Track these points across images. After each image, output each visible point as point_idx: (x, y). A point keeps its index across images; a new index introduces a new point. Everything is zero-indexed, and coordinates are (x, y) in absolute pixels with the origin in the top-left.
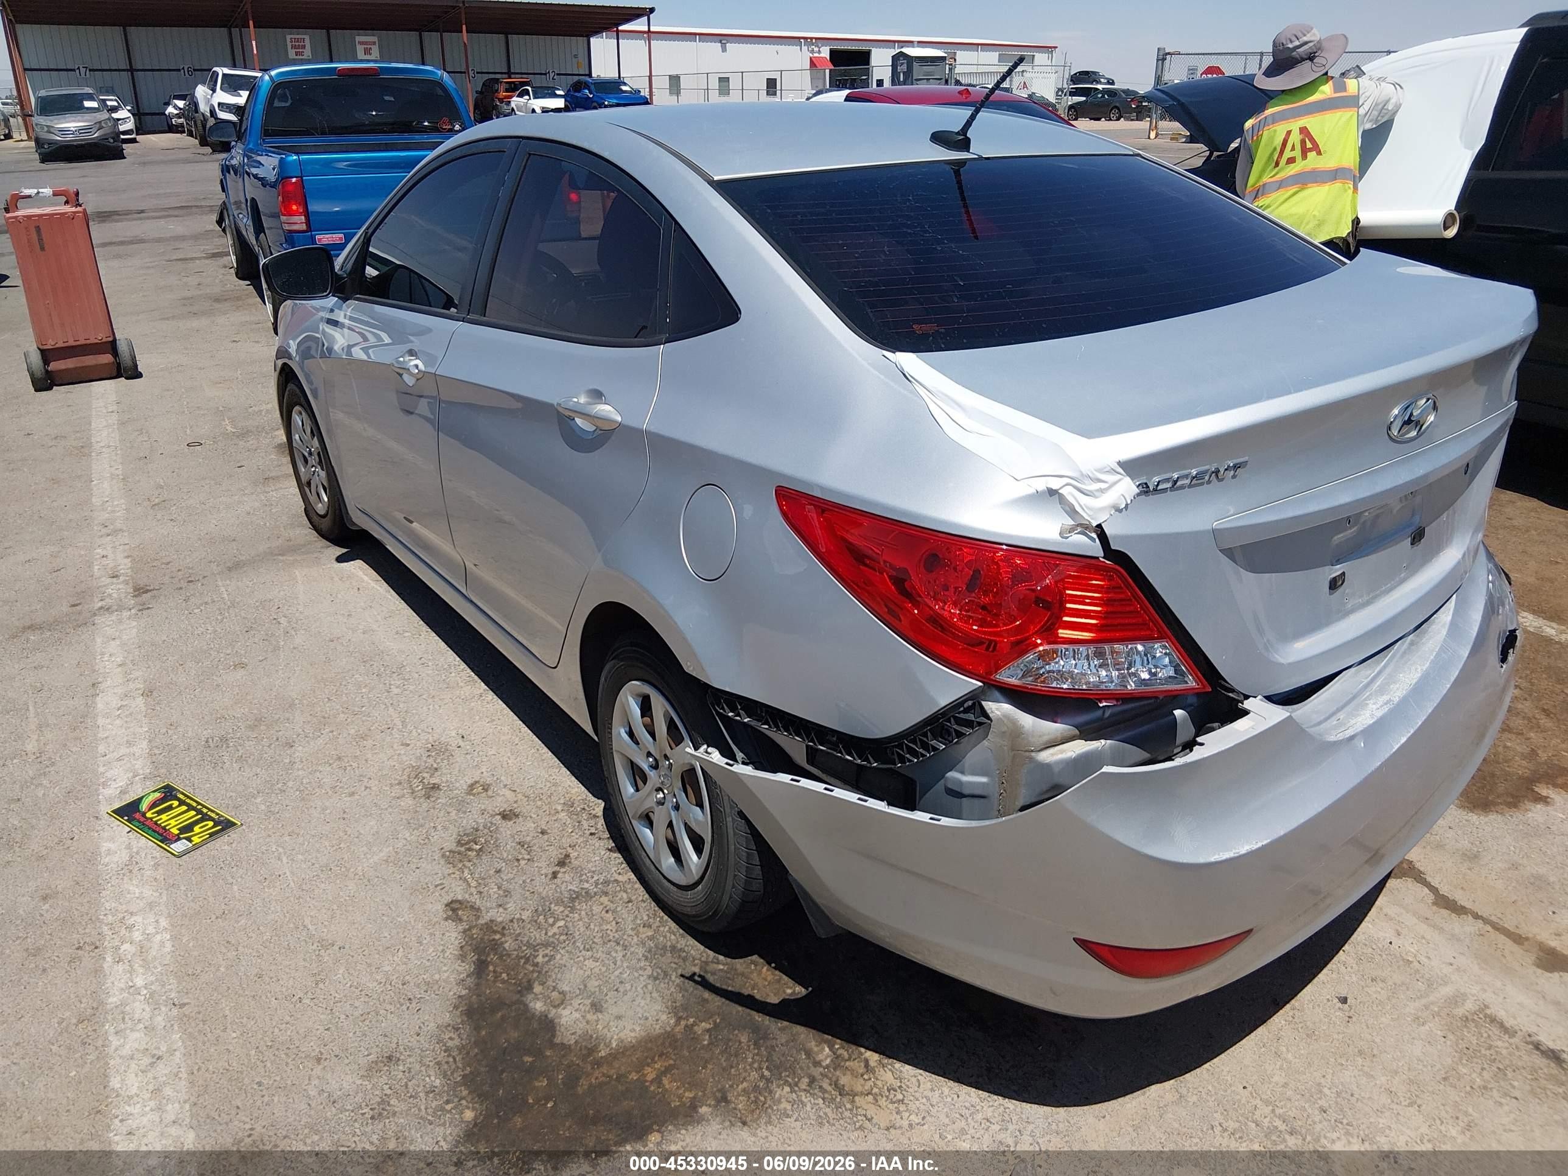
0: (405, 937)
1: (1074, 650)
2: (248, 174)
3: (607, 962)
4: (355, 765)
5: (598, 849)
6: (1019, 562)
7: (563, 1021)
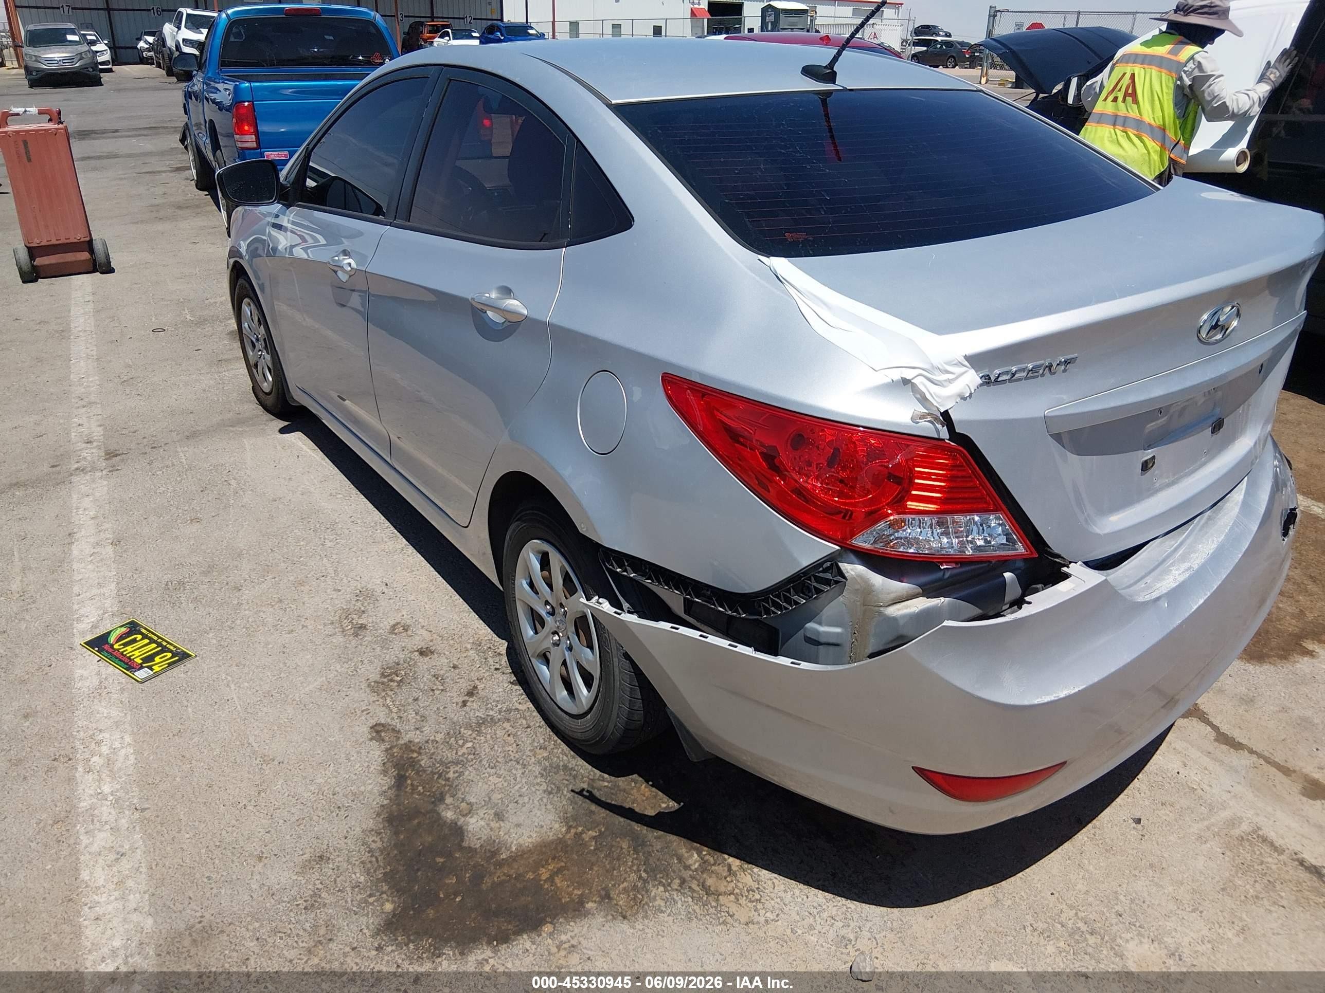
0: (335, 754)
1: (919, 520)
2: (207, 99)
3: (509, 778)
4: (294, 607)
5: (502, 682)
6: (873, 442)
7: (470, 828)
